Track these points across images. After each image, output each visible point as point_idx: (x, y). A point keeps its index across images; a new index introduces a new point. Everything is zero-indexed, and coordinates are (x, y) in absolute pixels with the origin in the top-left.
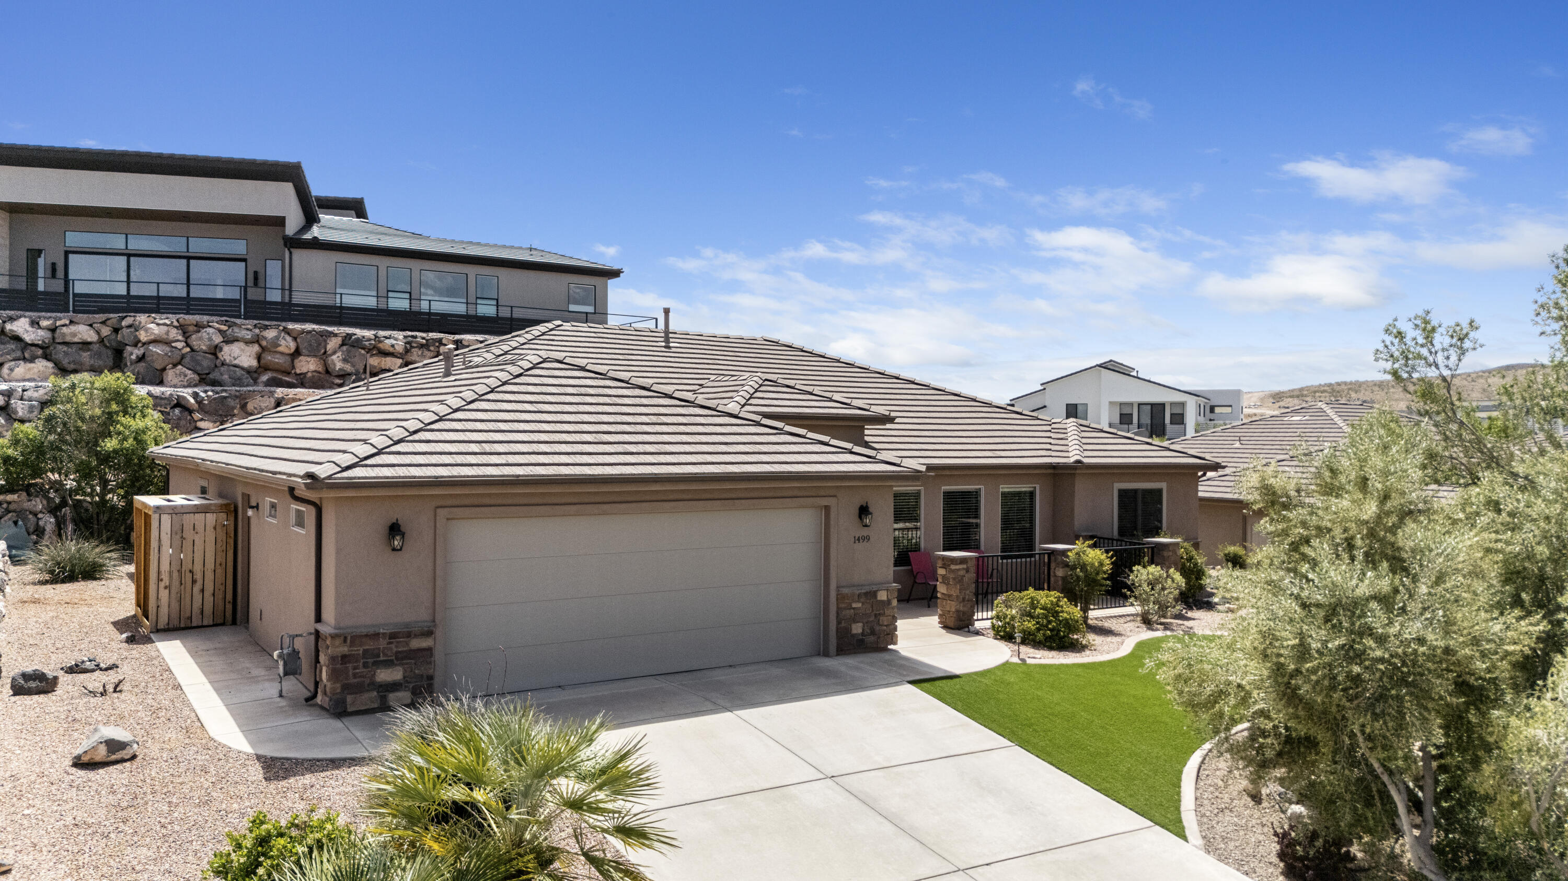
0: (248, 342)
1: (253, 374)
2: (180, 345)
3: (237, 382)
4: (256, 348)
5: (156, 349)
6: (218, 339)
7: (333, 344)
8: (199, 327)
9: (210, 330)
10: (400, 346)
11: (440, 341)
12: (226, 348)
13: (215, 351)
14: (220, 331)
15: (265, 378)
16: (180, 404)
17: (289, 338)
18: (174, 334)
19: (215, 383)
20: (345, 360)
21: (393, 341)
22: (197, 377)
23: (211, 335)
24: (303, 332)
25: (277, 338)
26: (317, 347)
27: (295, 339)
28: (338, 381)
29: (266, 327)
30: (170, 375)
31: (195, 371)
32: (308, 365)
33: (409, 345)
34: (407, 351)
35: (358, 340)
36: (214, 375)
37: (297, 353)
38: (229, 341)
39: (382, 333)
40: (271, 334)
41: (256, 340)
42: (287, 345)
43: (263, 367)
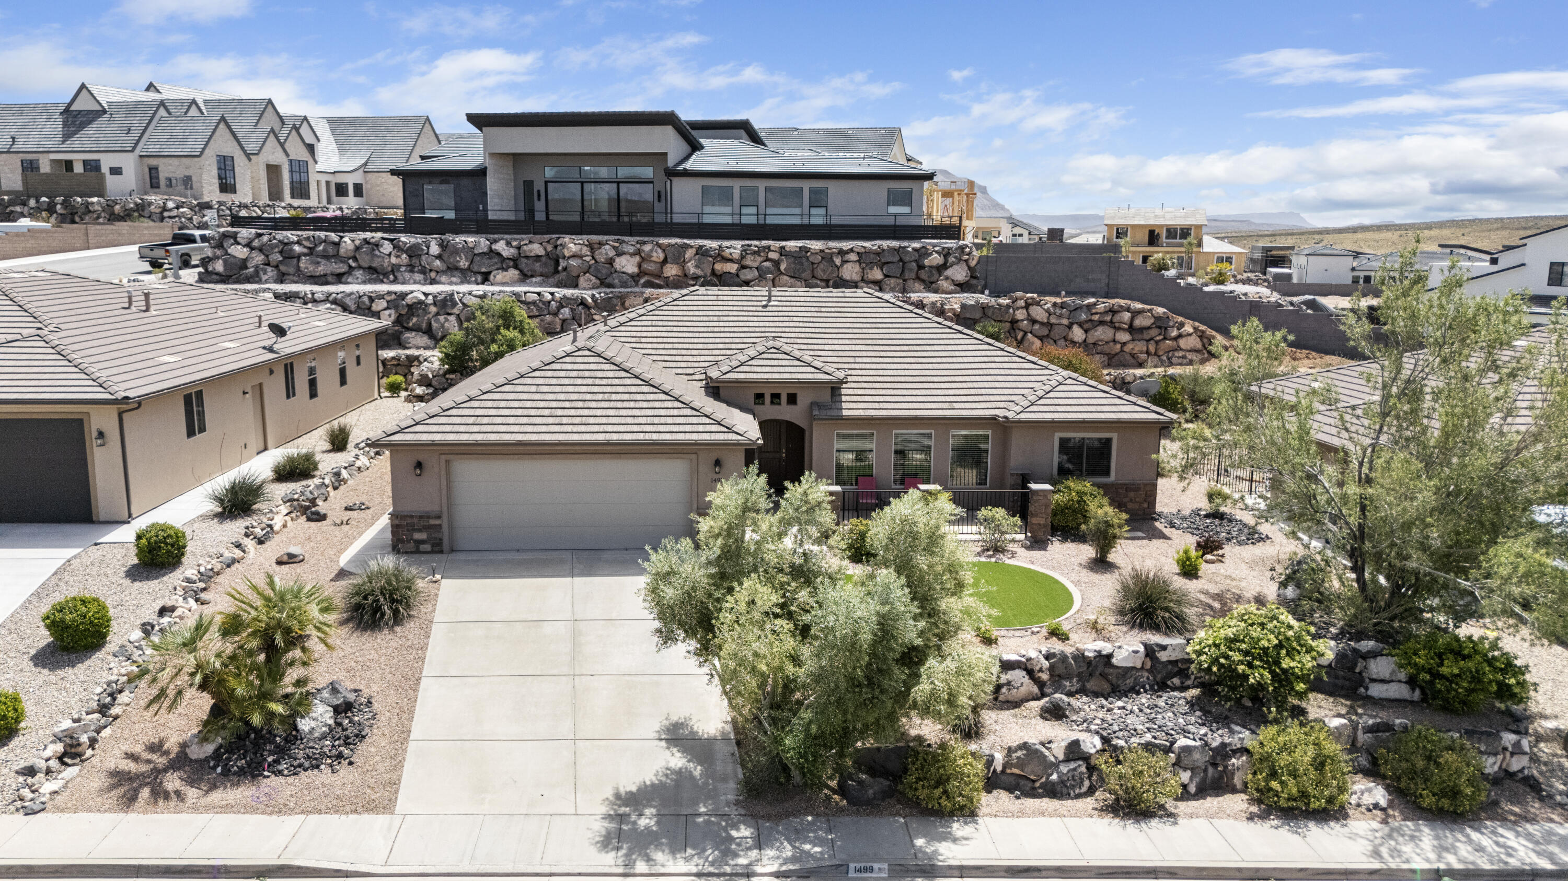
0: (632, 255)
1: (635, 278)
2: (588, 259)
3: (624, 285)
4: (637, 258)
5: (573, 262)
6: (612, 253)
7: (689, 253)
8: (601, 244)
9: (607, 247)
10: (736, 253)
11: (769, 248)
12: (618, 260)
13: (611, 262)
14: (614, 247)
15: (642, 281)
16: (583, 303)
17: (659, 251)
18: (586, 251)
19: (610, 286)
20: (697, 266)
21: (732, 250)
22: (598, 282)
23: (607, 251)
24: (669, 245)
25: (651, 251)
26: (676, 256)
27: (664, 251)
28: (692, 282)
29: (645, 243)
30: (582, 281)
31: (597, 278)
32: (671, 271)
33: (745, 251)
34: (742, 257)
35: (707, 250)
36: (609, 280)
37: (665, 261)
38: (620, 254)
39: (726, 243)
40: (647, 248)
41: (638, 253)
42: (658, 255)
43: (642, 273)
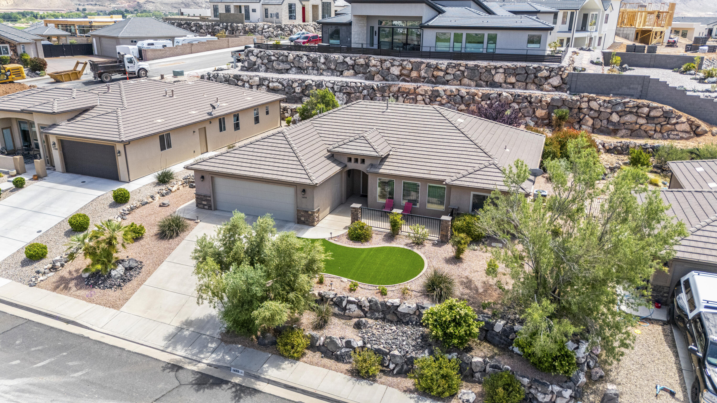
0: (398, 66)
1: (398, 77)
2: (379, 67)
3: (393, 80)
4: (400, 68)
5: (373, 69)
6: (389, 65)
7: (423, 66)
8: (385, 61)
9: (388, 62)
10: (444, 67)
11: (460, 65)
12: (392, 68)
13: (388, 69)
14: (390, 62)
15: (401, 78)
16: (373, 88)
17: (410, 64)
18: (379, 63)
19: (387, 80)
20: (425, 73)
21: (442, 65)
22: (382, 78)
23: (387, 64)
24: (415, 62)
25: (406, 64)
26: (417, 67)
27: (412, 64)
28: (422, 80)
29: (404, 60)
30: (376, 78)
31: (382, 76)
32: (414, 74)
33: (449, 66)
34: (447, 69)
35: (431, 65)
36: (386, 78)
37: (412, 69)
38: (393, 66)
39: (441, 62)
40: (405, 63)
41: (401, 65)
42: (409, 66)
43: (401, 75)
